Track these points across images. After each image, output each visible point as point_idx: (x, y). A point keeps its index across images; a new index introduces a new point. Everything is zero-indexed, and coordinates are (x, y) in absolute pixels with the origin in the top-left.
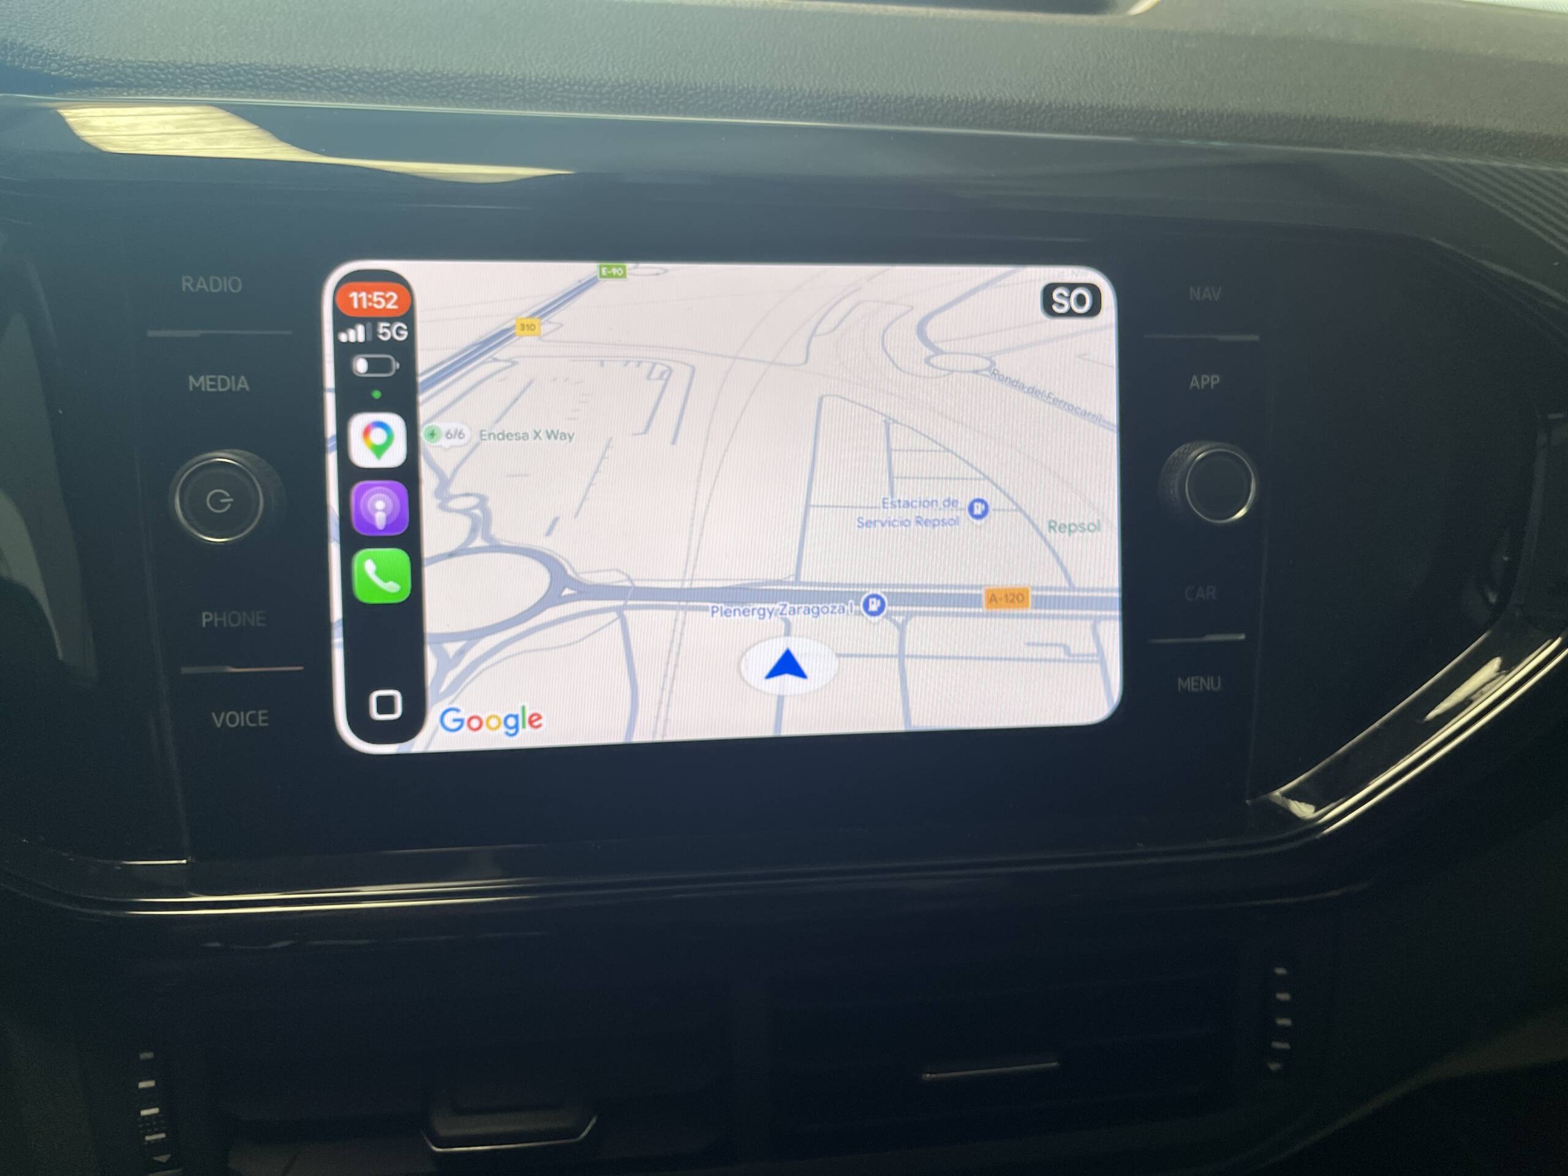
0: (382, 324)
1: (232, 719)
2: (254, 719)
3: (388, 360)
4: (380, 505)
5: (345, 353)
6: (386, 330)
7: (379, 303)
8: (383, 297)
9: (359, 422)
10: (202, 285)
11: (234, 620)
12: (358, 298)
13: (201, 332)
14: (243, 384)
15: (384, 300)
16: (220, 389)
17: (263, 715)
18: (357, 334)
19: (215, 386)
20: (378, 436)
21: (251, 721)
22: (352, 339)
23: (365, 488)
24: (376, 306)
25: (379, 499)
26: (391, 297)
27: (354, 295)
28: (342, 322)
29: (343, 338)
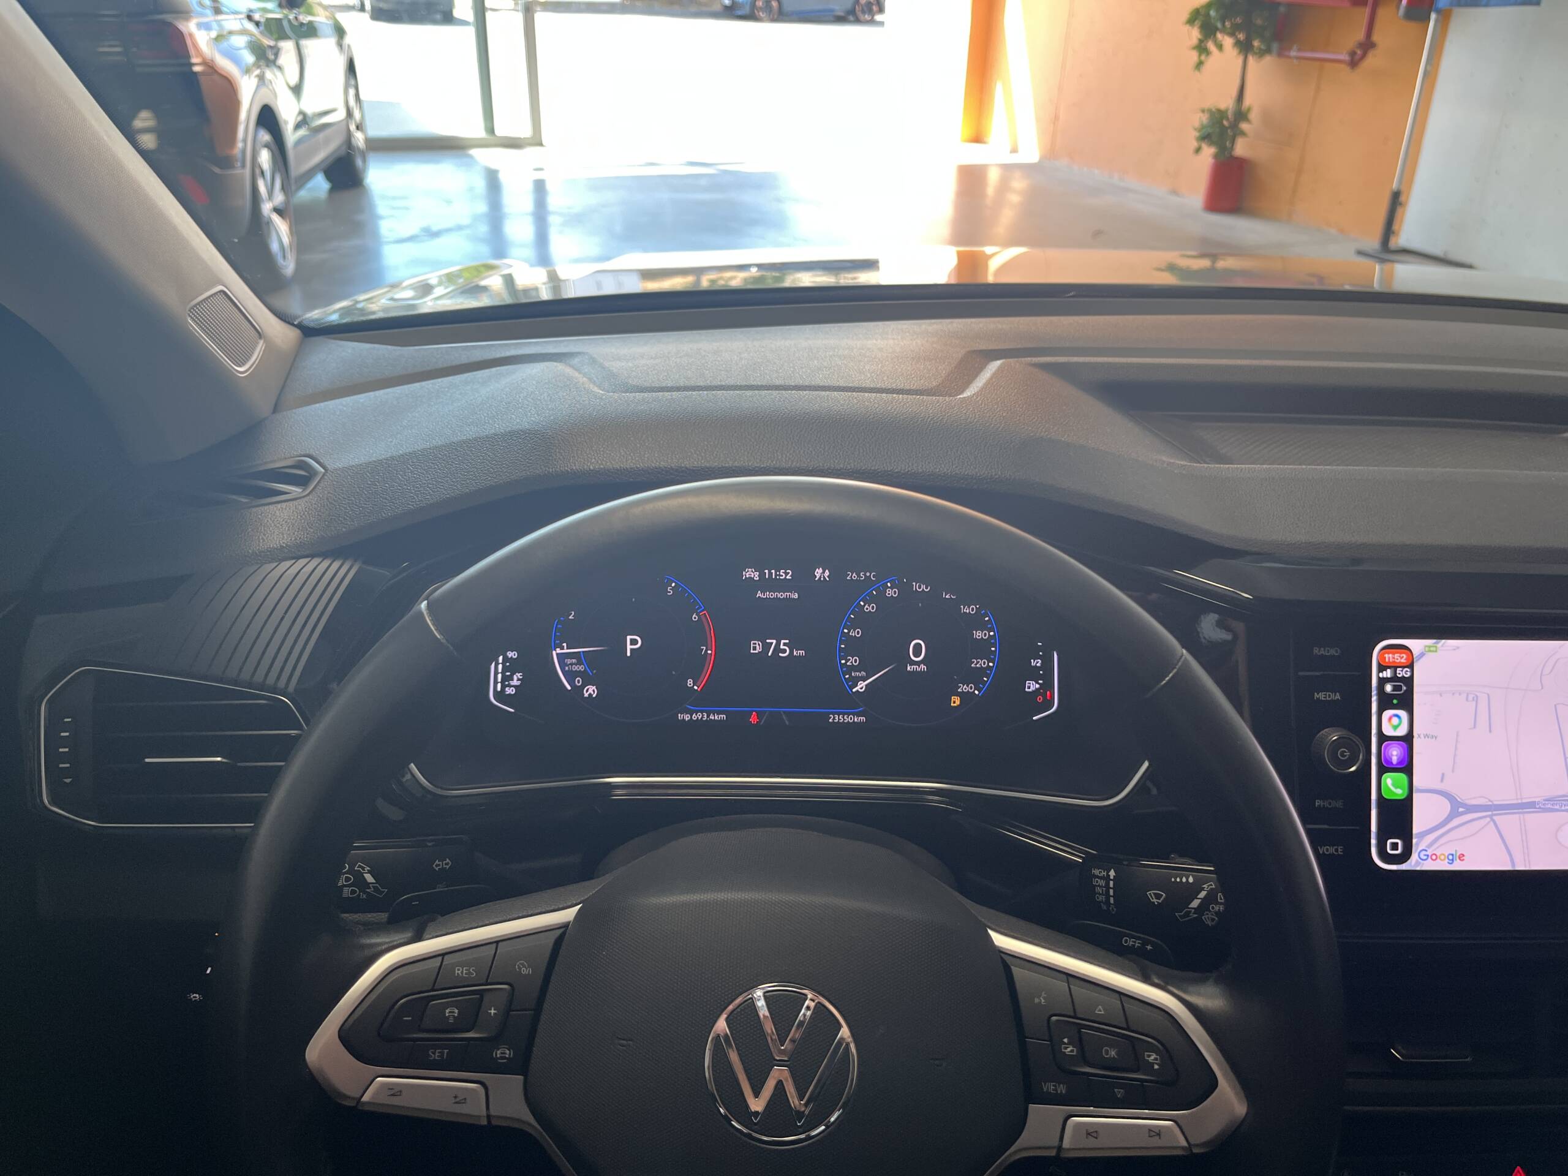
0: (1398, 669)
1: (1327, 850)
2: (1337, 850)
3: (1401, 686)
4: (1395, 753)
5: (1382, 682)
6: (1401, 672)
7: (1397, 659)
8: (1400, 656)
9: (1387, 714)
10: (1322, 652)
11: (1330, 804)
12: (1389, 657)
13: (1322, 673)
14: (1338, 696)
15: (1400, 658)
16: (1328, 699)
17: (1341, 849)
18: (1388, 674)
19: (1326, 698)
20: (1395, 721)
21: (1335, 851)
22: (1385, 676)
23: (1389, 744)
24: (1396, 661)
25: (1394, 750)
26: (1403, 657)
27: (1386, 656)
28: (1382, 668)
29: (1381, 675)
